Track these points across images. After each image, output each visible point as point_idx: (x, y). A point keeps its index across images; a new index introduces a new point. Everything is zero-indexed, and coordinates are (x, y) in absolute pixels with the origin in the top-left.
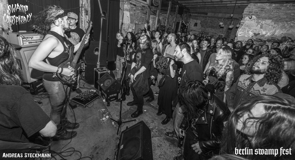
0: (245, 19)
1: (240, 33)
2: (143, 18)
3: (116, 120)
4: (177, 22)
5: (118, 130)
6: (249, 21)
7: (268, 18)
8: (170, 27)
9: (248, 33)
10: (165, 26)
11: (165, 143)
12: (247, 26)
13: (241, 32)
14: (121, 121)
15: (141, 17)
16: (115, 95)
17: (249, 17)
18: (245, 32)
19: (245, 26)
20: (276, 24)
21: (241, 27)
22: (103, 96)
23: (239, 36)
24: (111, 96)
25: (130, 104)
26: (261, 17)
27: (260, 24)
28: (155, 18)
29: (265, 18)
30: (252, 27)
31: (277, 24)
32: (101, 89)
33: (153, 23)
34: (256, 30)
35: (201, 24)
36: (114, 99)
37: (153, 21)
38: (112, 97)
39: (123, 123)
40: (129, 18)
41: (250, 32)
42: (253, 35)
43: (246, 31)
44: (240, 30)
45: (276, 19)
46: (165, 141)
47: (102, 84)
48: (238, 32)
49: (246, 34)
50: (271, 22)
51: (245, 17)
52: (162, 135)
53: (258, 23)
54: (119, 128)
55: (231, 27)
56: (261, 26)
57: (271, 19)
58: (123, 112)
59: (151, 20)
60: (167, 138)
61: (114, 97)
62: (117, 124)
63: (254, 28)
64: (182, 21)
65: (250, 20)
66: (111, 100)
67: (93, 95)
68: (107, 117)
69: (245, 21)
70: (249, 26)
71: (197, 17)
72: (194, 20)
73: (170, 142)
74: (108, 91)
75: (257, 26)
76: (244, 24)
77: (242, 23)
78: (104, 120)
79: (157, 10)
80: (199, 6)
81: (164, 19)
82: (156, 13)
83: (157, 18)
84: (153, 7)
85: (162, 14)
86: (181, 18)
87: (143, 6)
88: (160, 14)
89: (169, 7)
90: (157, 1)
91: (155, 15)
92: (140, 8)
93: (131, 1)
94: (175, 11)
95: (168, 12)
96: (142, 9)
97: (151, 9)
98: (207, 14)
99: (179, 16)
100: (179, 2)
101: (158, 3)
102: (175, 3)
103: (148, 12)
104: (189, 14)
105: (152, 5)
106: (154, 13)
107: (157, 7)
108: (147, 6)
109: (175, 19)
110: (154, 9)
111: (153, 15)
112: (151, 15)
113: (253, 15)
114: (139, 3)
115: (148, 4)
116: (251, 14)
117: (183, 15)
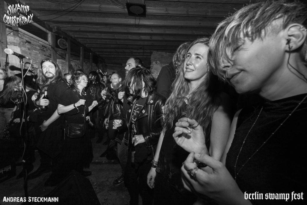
0: (153, 64)
6: (156, 66)
12: (156, 69)
16: (8, 168)
17: (155, 62)
19: (154, 69)
21: (152, 70)
36: (7, 177)
37: (62, 67)
51: (152, 62)
61: (5, 173)
65: (156, 64)
71: (113, 68)
72: (111, 70)
77: (152, 67)
79: (66, 54)
80: (113, 56)
81: (77, 66)
82: (65, 57)
83: (67, 63)
84: (60, 50)
85: (74, 59)
86: (96, 67)
87: (43, 46)
88: (71, 59)
89: (81, 53)
90: (64, 43)
91: (64, 60)
92: (39, 48)
93: (19, 35)
94: (89, 59)
95: (81, 58)
96: (42, 50)
97: (56, 52)
98: (122, 65)
99: (94, 64)
100: (92, 49)
101: (66, 45)
102: (87, 50)
103: (52, 54)
104: (105, 64)
105: (57, 46)
106: (62, 57)
107: (66, 49)
108: (50, 47)
109: (90, 67)
110: (60, 52)
111: (61, 59)
112: (58, 58)
113: (158, 60)
114: (35, 40)
115: (50, 45)
116: (156, 59)
117: (98, 64)
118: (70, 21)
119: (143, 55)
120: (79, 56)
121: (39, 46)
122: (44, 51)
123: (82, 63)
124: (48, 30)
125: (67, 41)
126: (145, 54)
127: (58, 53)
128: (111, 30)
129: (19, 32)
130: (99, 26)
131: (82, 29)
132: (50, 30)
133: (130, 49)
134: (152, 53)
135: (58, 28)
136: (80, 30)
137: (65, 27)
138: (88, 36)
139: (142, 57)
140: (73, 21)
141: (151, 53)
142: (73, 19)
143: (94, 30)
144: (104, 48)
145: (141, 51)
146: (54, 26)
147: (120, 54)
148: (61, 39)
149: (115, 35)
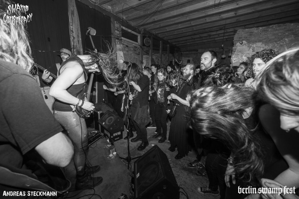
0: (237, 45)
1: (234, 60)
2: (136, 58)
3: (124, 158)
4: (170, 62)
5: (128, 167)
6: (240, 47)
7: (258, 41)
8: (164, 66)
9: (242, 59)
10: (159, 65)
11: (182, 172)
12: (240, 51)
13: (235, 58)
14: (130, 157)
15: (134, 58)
16: (119, 133)
17: (240, 43)
18: (239, 58)
19: (237, 52)
20: (266, 45)
21: (234, 53)
22: (106, 137)
23: (234, 62)
24: (114, 135)
25: (135, 140)
26: (251, 41)
27: (252, 47)
28: (148, 58)
29: (255, 42)
30: (244, 52)
31: (268, 45)
32: (103, 128)
33: (147, 63)
34: (249, 54)
35: (193, 61)
36: (118, 138)
37: (147, 61)
38: (116, 137)
39: (132, 159)
40: (123, 57)
41: (244, 57)
42: (247, 59)
43: (239, 56)
44: (233, 56)
45: (265, 41)
46: (183, 171)
47: (104, 123)
48: (232, 58)
49: (241, 59)
50: (262, 44)
51: (236, 44)
52: (177, 166)
53: (250, 47)
54: (129, 165)
55: (223, 56)
56: (253, 49)
57: (261, 41)
58: (130, 149)
59: (145, 60)
60: (183, 168)
61: (118, 136)
62: (126, 162)
63: (247, 53)
64: (175, 60)
65: (241, 45)
66: (116, 139)
67: (95, 136)
68: (115, 153)
69: (237, 47)
70: (241, 52)
71: (188, 55)
72: (186, 58)
73: (187, 172)
74: (111, 129)
75: (249, 50)
76: (236, 50)
77: (235, 49)
78: (112, 157)
79: (149, 50)
80: (188, 43)
81: (157, 58)
82: (148, 52)
83: (150, 57)
84: (145, 47)
85: (155, 53)
86: (173, 57)
87: (135, 47)
88: (153, 54)
89: (161, 47)
90: (148, 41)
91: (148, 55)
92: (132, 49)
93: (122, 42)
94: (167, 50)
95: (160, 51)
96: (134, 50)
97: (143, 49)
98: (197, 51)
99: (170, 55)
100: (169, 41)
101: (149, 43)
102: (165, 42)
103: (140, 52)
104: (181, 53)
105: (144, 45)
106: (147, 53)
107: (149, 46)
108: (139, 46)
109: (167, 58)
110: (146, 49)
111: (146, 55)
112: (144, 55)
113: (243, 40)
114: (130, 43)
115: (139, 45)
116: (241, 39)
117: (174, 54)
118: (153, 21)
119: (224, 36)
120: (159, 50)
121: (133, 48)
122: (136, 50)
123: (161, 55)
124: (138, 33)
125: (150, 39)
126: (226, 35)
127: (144, 50)
128: (188, 19)
129: (122, 40)
130: (176, 18)
131: (162, 25)
132: (139, 33)
133: (208, 32)
134: (237, 31)
135: (145, 30)
136: (160, 26)
137: (149, 27)
138: (166, 30)
139: (222, 38)
140: (155, 20)
141: (235, 32)
142: (155, 19)
143: (172, 23)
144: (181, 37)
145: (222, 31)
146: (142, 29)
147: (196, 40)
148: (146, 38)
149: (192, 22)
